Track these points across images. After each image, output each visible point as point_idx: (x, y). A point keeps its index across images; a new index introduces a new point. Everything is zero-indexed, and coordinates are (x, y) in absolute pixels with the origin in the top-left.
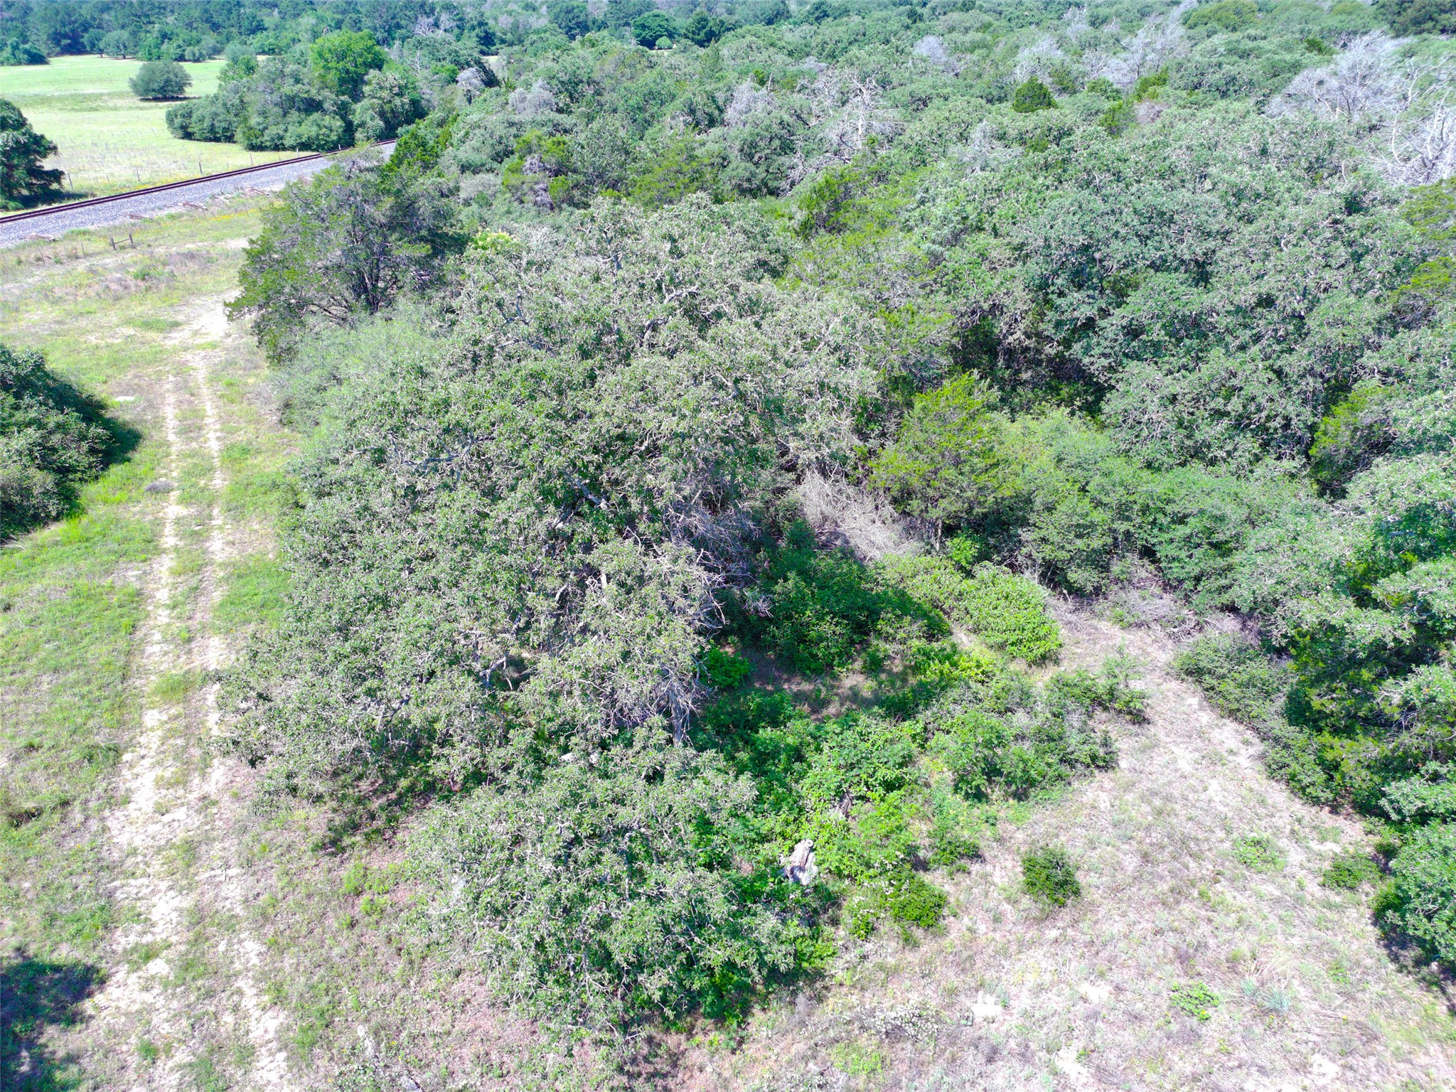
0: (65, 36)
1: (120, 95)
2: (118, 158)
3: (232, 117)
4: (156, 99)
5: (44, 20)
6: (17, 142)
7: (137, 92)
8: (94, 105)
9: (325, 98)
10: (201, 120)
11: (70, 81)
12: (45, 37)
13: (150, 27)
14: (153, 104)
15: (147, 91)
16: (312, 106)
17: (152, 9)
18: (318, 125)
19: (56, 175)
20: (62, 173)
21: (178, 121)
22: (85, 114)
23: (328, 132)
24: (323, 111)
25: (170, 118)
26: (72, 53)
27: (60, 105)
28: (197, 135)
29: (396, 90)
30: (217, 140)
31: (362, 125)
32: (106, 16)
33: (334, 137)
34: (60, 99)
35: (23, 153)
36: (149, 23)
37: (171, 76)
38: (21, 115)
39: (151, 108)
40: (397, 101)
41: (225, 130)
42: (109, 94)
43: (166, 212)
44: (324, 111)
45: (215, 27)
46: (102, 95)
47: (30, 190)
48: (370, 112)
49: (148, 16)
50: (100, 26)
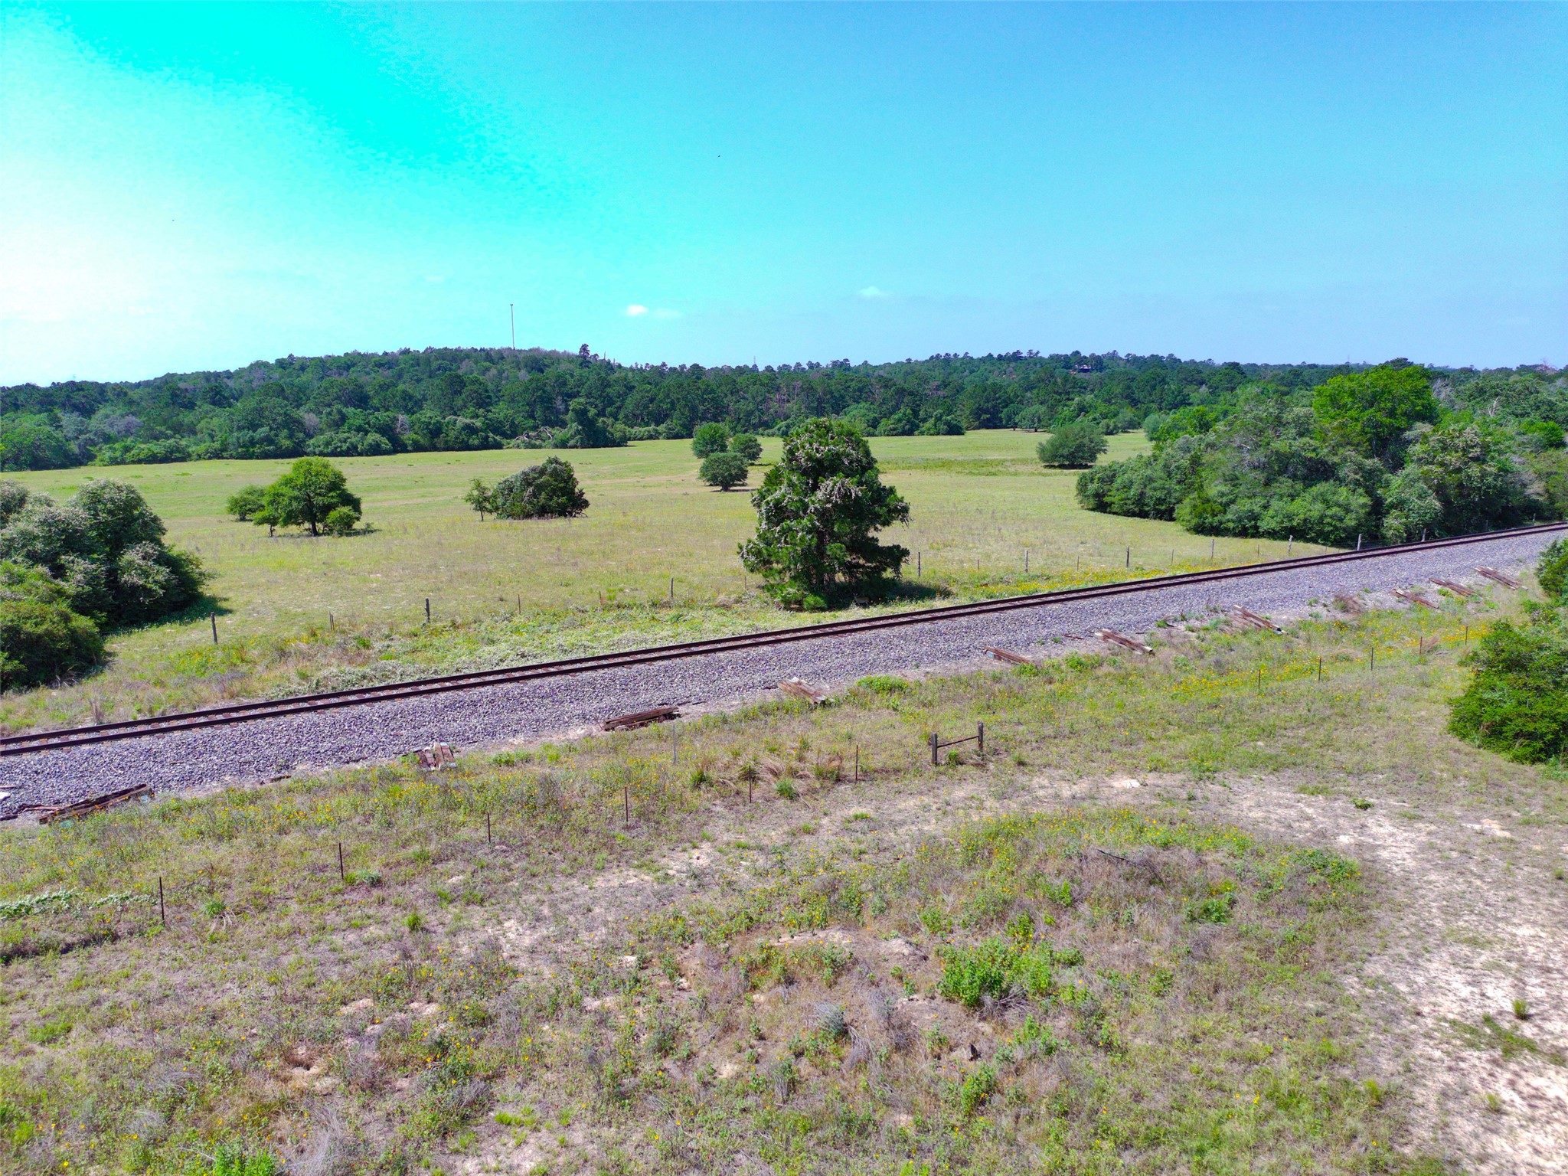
0: (986, 411)
1: (1025, 461)
2: (1003, 531)
3: (1172, 484)
4: (1062, 466)
5: (971, 397)
6: (846, 496)
7: (1043, 459)
8: (993, 470)
9: (1345, 459)
10: (1128, 486)
11: (978, 448)
12: (968, 413)
13: (1069, 403)
14: (1058, 471)
15: (1054, 457)
16: (1319, 471)
17: (1074, 387)
18: (1325, 501)
19: (896, 555)
20: (906, 552)
21: (1092, 487)
22: (982, 478)
23: (1342, 513)
24: (1338, 479)
25: (1082, 487)
26: (988, 428)
27: (959, 469)
28: (1115, 508)
29: (1476, 452)
30: (1143, 515)
31: (1400, 505)
32: (1028, 394)
33: (1350, 521)
34: (961, 463)
35: (852, 516)
36: (1068, 399)
37: (1086, 441)
38: (867, 453)
39: (1055, 475)
40: (1475, 470)
41: (1160, 501)
42: (1012, 460)
43: (1069, 650)
44: (1341, 481)
45: (1134, 402)
46: (1004, 461)
47: (852, 575)
48: (1421, 484)
49: (1068, 393)
50: (1021, 402)
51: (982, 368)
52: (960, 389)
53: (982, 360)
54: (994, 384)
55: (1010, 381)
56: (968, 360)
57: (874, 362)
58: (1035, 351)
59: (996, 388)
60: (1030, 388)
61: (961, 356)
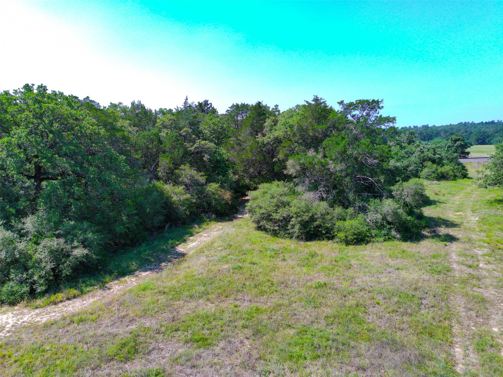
0: (481, 139)
5: (475, 135)
12: (474, 140)
32: (496, 134)
50: (493, 136)
51: (479, 126)
52: (471, 133)
53: (479, 124)
54: (484, 131)
55: (490, 130)
56: (473, 124)
57: (437, 125)
58: (500, 120)
59: (484, 132)
60: (497, 132)
61: (470, 123)
